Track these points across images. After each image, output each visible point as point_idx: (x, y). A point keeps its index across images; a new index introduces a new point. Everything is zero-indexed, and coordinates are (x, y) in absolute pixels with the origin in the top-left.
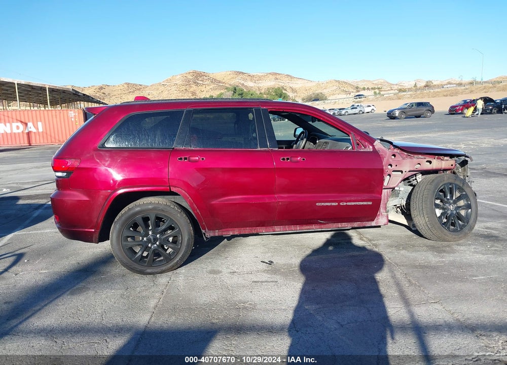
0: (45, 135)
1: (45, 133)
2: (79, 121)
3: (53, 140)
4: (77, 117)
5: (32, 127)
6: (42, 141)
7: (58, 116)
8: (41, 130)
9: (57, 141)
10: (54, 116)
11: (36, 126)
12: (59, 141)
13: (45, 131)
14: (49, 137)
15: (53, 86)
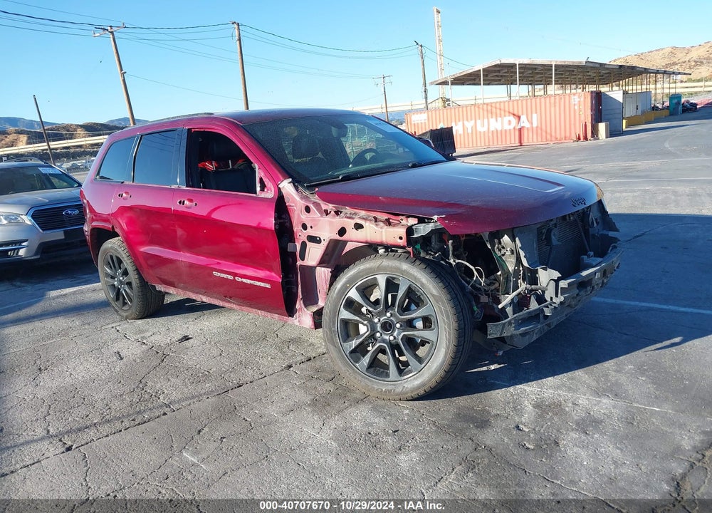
0: (539, 131)
1: (539, 128)
2: (585, 110)
3: (549, 137)
4: (582, 103)
5: (526, 121)
6: (535, 140)
7: (557, 105)
8: (535, 125)
9: (553, 139)
10: (553, 105)
11: (530, 119)
12: (556, 139)
13: (540, 126)
14: (544, 134)
15: (561, 62)
